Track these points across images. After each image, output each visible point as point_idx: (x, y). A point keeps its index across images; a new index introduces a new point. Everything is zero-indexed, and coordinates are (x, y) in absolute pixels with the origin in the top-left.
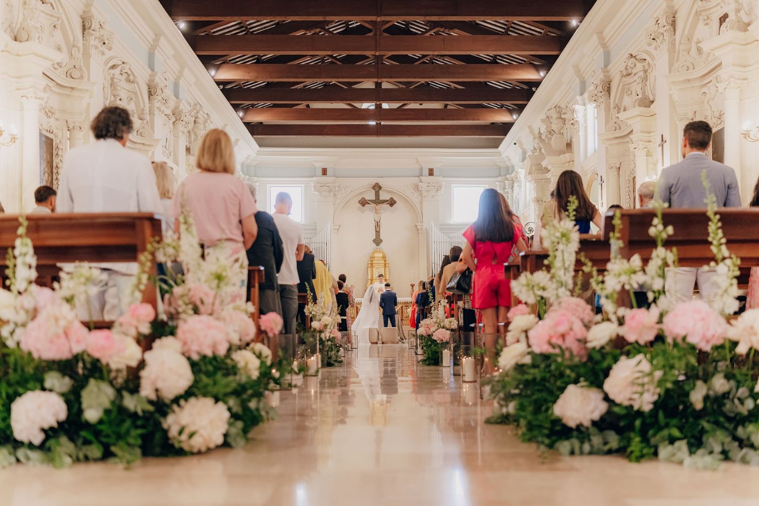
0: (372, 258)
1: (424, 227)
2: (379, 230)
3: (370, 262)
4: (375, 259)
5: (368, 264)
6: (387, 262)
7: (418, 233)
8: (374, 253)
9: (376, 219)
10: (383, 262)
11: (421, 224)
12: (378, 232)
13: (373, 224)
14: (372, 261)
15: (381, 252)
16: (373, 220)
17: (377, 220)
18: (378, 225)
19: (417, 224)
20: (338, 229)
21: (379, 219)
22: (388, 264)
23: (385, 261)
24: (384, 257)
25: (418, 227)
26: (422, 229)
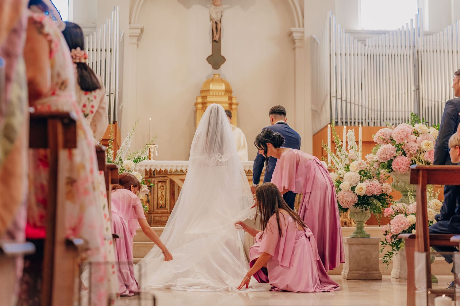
0: (204, 93)
1: (307, 35)
2: (220, 38)
3: (200, 100)
4: (211, 93)
5: (196, 104)
6: (234, 101)
7: (294, 49)
8: (208, 82)
9: (214, 16)
10: (226, 99)
11: (301, 29)
12: (216, 42)
13: (209, 25)
14: (204, 97)
15: (222, 81)
16: (209, 19)
17: (216, 18)
18: (216, 28)
19: (293, 29)
20: (139, 38)
21: (219, 16)
22: (237, 104)
23: (230, 98)
24: (228, 91)
25: (295, 35)
26: (302, 40)
